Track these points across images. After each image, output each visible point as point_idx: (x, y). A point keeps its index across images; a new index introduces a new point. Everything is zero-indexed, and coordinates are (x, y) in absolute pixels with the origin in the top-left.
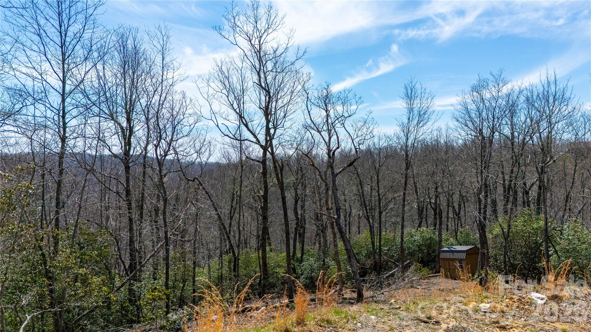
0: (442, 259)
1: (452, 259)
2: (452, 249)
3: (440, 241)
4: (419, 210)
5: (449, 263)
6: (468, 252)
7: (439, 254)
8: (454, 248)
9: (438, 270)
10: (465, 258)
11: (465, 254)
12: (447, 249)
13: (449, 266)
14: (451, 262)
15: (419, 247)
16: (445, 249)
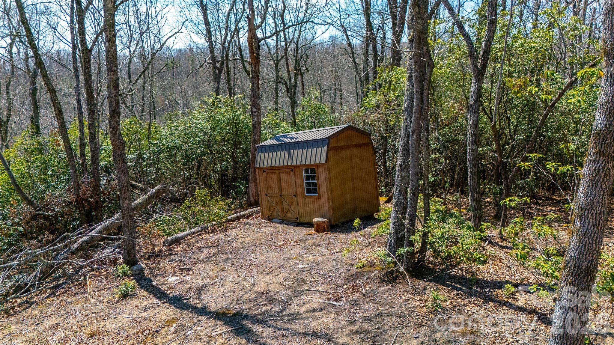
0: (260, 169)
1: (287, 167)
2: (287, 140)
3: (257, 125)
4: (215, 68)
5: (279, 180)
6: (333, 144)
7: (254, 156)
8: (292, 138)
9: (252, 199)
10: (323, 161)
11: (325, 149)
12: (274, 142)
13: (280, 188)
14: (284, 177)
15: (209, 144)
16: (270, 142)
